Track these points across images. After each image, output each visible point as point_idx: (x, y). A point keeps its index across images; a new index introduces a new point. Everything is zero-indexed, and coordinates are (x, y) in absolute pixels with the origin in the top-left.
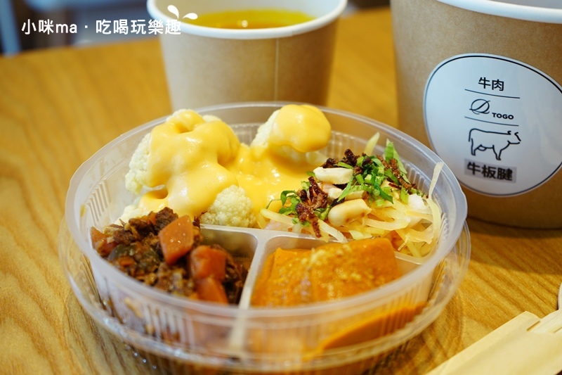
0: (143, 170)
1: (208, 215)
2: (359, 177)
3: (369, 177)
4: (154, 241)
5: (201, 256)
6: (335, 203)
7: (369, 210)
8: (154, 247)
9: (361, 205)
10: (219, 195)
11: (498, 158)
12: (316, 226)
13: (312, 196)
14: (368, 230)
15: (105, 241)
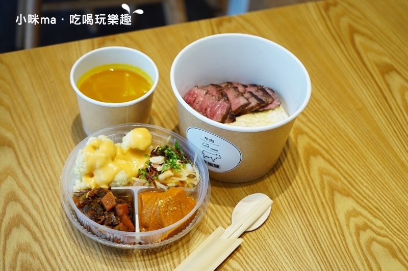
0: (83, 168)
1: (113, 183)
2: (167, 161)
3: (171, 160)
4: (98, 201)
5: (120, 208)
6: (160, 173)
7: (172, 174)
8: (99, 203)
9: (169, 173)
10: (116, 176)
11: (214, 161)
12: (155, 184)
13: (151, 171)
14: (173, 181)
15: (79, 203)
